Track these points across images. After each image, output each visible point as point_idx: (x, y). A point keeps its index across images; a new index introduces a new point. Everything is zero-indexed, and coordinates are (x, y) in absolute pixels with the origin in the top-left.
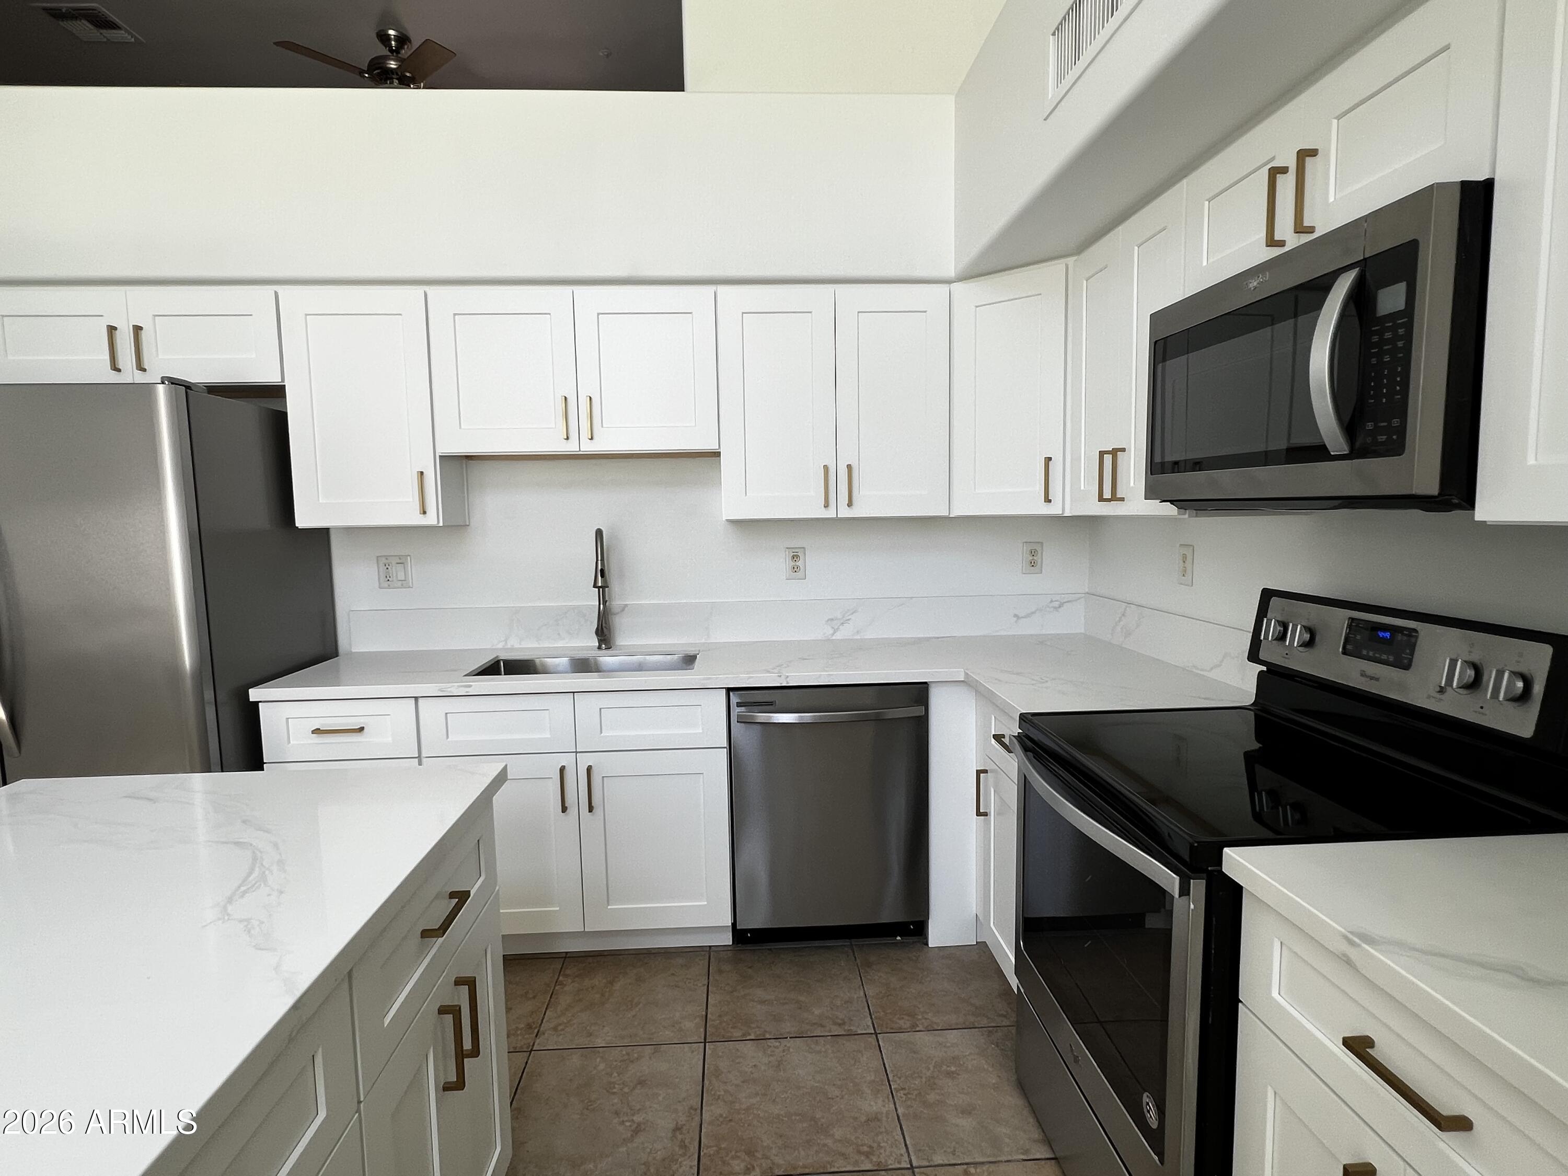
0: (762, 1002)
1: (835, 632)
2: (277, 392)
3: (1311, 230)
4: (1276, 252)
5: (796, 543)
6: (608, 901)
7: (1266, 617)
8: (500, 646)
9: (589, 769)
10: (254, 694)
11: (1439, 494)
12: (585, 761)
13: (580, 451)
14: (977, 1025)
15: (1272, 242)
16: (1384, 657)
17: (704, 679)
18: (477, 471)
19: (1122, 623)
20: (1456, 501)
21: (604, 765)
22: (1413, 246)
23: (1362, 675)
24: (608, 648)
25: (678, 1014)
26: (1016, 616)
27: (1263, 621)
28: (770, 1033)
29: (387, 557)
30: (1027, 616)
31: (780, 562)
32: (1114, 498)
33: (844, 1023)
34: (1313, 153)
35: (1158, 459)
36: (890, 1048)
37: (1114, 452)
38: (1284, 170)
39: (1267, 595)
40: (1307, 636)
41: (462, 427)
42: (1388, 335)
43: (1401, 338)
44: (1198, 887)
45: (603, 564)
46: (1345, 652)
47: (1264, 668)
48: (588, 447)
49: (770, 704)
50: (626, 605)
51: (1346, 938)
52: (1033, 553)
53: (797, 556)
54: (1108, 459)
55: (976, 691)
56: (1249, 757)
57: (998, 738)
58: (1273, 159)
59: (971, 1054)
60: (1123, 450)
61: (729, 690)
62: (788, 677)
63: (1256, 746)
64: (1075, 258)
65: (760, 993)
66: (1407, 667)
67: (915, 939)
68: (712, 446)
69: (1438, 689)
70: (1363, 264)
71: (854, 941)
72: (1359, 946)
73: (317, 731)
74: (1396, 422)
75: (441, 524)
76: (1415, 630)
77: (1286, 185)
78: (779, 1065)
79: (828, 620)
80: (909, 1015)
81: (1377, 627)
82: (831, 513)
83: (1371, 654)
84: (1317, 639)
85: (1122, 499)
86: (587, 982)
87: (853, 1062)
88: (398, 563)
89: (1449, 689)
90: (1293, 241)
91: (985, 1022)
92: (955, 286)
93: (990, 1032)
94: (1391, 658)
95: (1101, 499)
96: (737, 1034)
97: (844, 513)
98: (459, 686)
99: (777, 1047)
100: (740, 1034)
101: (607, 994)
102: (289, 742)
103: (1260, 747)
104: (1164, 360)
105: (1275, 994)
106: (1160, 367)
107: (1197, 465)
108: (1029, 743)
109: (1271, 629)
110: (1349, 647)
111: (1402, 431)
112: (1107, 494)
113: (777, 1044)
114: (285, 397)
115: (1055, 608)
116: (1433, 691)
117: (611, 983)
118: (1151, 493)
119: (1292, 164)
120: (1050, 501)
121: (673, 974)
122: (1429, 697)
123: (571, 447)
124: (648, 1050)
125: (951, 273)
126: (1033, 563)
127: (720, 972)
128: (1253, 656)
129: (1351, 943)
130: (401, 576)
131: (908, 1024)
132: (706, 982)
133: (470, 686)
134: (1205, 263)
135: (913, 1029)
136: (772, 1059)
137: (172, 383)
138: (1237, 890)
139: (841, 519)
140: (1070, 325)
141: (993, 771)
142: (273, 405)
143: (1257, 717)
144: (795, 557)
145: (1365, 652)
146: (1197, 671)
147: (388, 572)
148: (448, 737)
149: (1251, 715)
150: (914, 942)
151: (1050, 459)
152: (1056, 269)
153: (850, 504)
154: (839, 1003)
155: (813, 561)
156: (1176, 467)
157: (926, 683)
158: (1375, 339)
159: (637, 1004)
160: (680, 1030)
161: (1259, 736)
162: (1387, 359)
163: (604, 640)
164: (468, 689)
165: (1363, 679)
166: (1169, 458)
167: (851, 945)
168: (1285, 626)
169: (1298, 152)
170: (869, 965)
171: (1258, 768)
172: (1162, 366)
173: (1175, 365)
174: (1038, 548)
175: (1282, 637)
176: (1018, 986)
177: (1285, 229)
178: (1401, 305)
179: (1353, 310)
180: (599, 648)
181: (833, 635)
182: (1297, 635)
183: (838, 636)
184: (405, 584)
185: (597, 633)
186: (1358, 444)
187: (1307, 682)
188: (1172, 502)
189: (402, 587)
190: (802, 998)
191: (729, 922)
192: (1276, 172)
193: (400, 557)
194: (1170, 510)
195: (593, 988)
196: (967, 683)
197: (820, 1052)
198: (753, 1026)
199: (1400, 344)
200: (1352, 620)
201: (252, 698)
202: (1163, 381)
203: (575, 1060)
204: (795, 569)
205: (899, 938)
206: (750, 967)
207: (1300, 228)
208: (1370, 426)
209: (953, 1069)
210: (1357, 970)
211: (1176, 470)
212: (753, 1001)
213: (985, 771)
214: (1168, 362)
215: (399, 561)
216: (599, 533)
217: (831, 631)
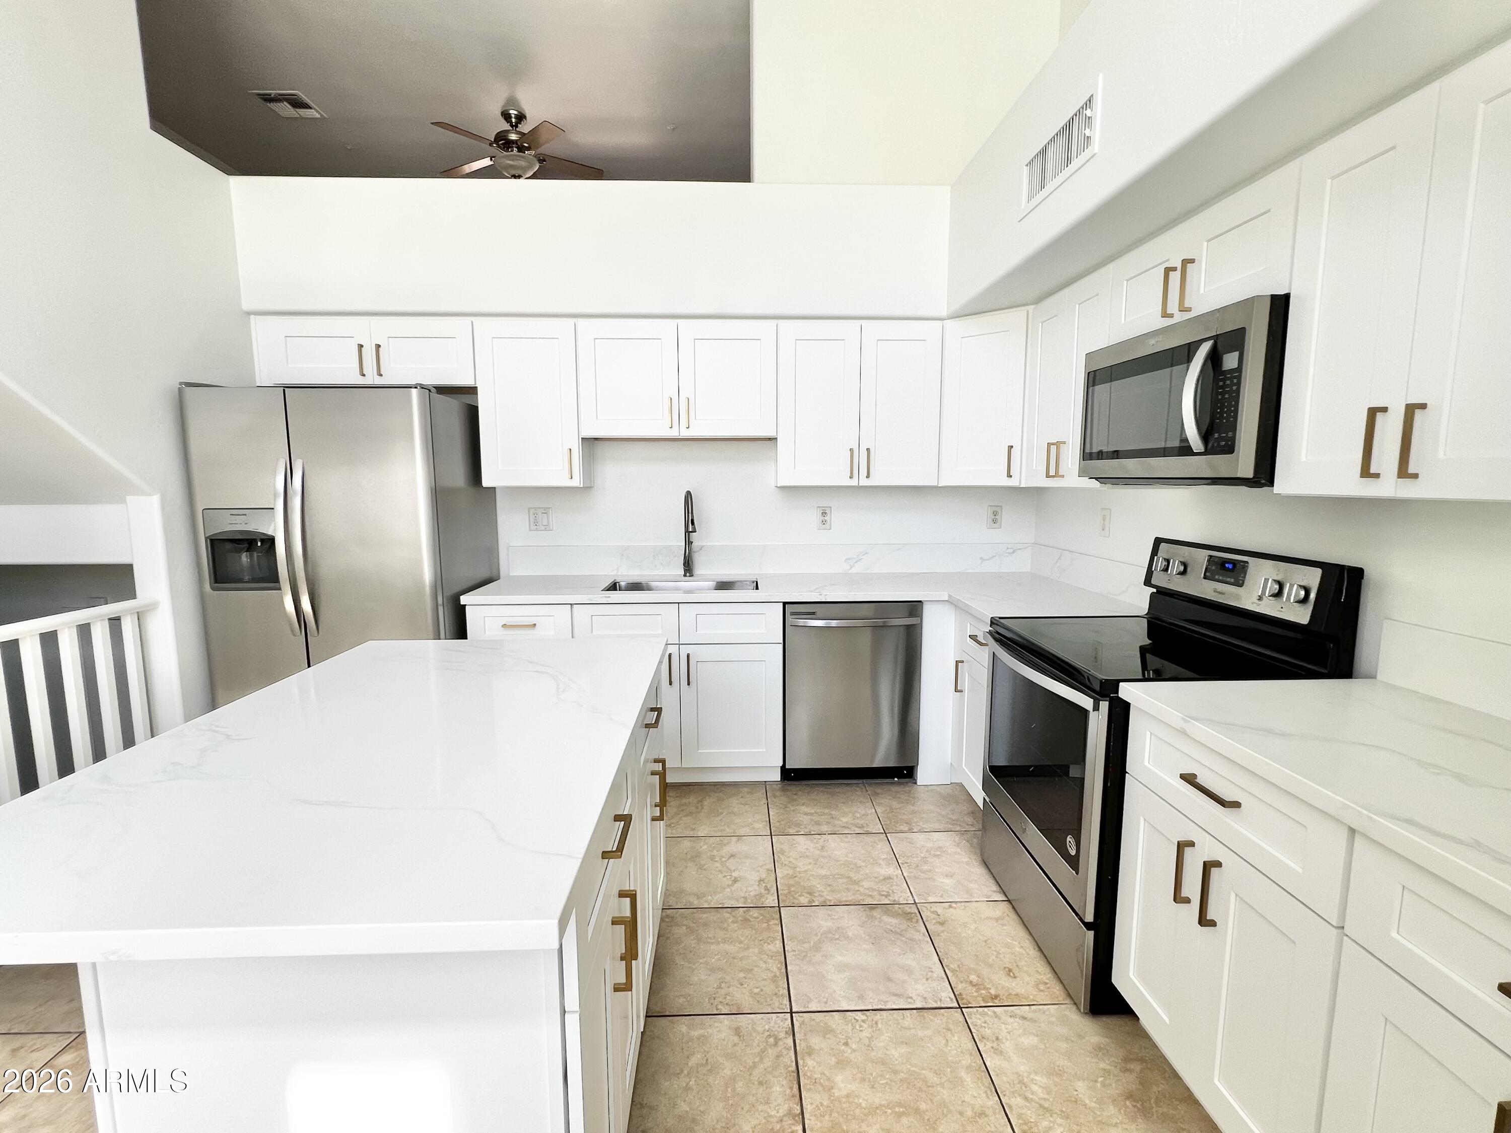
0: (806, 814)
1: (851, 568)
2: (472, 391)
3: (1189, 310)
4: (1168, 322)
5: (825, 504)
6: (698, 747)
7: (1157, 555)
8: (614, 573)
9: (688, 656)
10: (464, 600)
11: (1254, 477)
12: (684, 650)
13: (679, 436)
14: (953, 830)
15: (1165, 315)
16: (1228, 580)
17: (769, 595)
18: (600, 447)
19: (1058, 564)
20: (1263, 481)
21: (698, 653)
22: (1243, 330)
23: (1215, 591)
24: (691, 576)
25: (750, 820)
26: (981, 558)
27: (1154, 558)
28: (814, 831)
29: (535, 509)
30: (989, 559)
31: (814, 517)
32: (1057, 475)
33: (863, 827)
34: (1192, 261)
35: (1088, 450)
36: (896, 841)
37: (1058, 444)
38: (1174, 269)
39: (1158, 541)
40: (1182, 568)
41: (599, 418)
42: (1228, 382)
43: (1234, 384)
44: (1104, 705)
45: (692, 516)
46: (1205, 578)
47: (1155, 590)
48: (685, 433)
49: (814, 613)
50: (703, 546)
51: (1183, 719)
52: (995, 514)
53: (825, 513)
54: (1053, 448)
55: (956, 606)
56: (1143, 650)
57: (973, 637)
58: (1168, 260)
59: (950, 846)
60: (1064, 442)
61: (785, 604)
62: (826, 595)
63: (1148, 642)
64: (1033, 306)
65: (804, 809)
66: (1241, 586)
67: (908, 780)
68: (771, 433)
69: (1258, 598)
70: (1216, 338)
71: (865, 781)
72: (1189, 722)
73: (504, 626)
74: (1230, 434)
75: (582, 486)
76: (1247, 562)
77: (1175, 277)
78: (823, 848)
79: (846, 559)
80: (907, 823)
81: (1224, 561)
82: (854, 482)
83: (1221, 578)
84: (1189, 569)
85: (1063, 476)
86: (684, 801)
87: (871, 848)
88: (542, 513)
89: (1264, 596)
90: (1179, 317)
91: (958, 828)
92: (947, 323)
93: (962, 834)
94: (1232, 580)
95: (1048, 476)
96: (792, 831)
97: (864, 482)
98: (602, 597)
99: (820, 839)
100: (794, 831)
101: (700, 807)
102: (485, 633)
103: (1151, 643)
104: (1094, 385)
105: (1146, 763)
106: (1091, 389)
107: (1116, 454)
108: (997, 636)
109: (1160, 563)
110: (1208, 574)
111: (1233, 440)
112: (1052, 473)
113: (820, 837)
114: (477, 394)
115: (1009, 553)
116: (1255, 599)
117: (701, 801)
118: (1082, 473)
119: (1179, 265)
120: (1011, 476)
121: (742, 797)
122: (1253, 603)
123: (674, 433)
124: (734, 839)
125: (944, 314)
126: (995, 520)
127: (775, 797)
128: (1148, 582)
129: (1186, 721)
130: (545, 523)
131: (906, 829)
132: (766, 802)
133: (609, 597)
134: (1123, 321)
135: (911, 831)
136: (817, 845)
137: (422, 388)
138: (1127, 706)
139: (862, 487)
140: (1029, 351)
141: (968, 662)
142: (467, 399)
143: (1149, 622)
144: (824, 514)
145: (1217, 577)
146: (1111, 596)
147: (536, 520)
148: (592, 632)
149: (1145, 622)
150: (907, 783)
151: (1012, 447)
152: (1019, 315)
153: (868, 477)
154: (858, 815)
155: (837, 517)
156: (1100, 455)
157: (920, 601)
158: (1221, 383)
159: (722, 813)
160: (754, 828)
161: (1150, 636)
162: (1227, 396)
163: (689, 570)
164: (607, 599)
165: (1216, 594)
166: (1095, 450)
167: (863, 783)
168: (1168, 561)
169: (1183, 260)
170: (877, 794)
171: (1148, 656)
172: (1093, 390)
173: (1101, 391)
174: (998, 509)
175: (1166, 569)
176: (984, 798)
177: (1173, 307)
178: (1235, 365)
179: (1209, 363)
180: (685, 576)
181: (850, 569)
182: (1175, 567)
183: (854, 571)
184: (547, 528)
185: (684, 564)
186: (1210, 445)
187: (1179, 597)
188: (1096, 479)
189: (545, 530)
190: (833, 812)
191: (781, 764)
192: (1168, 270)
193: (545, 509)
194: (1095, 484)
195: (690, 803)
196: (952, 602)
197: (849, 842)
198: (802, 827)
199: (1234, 388)
200: (1211, 556)
201: (462, 603)
202: (1093, 396)
203: (687, 844)
204: (824, 522)
205: (896, 779)
206: (795, 794)
207: (1183, 309)
208: (1216, 435)
209: (939, 853)
210: (1188, 736)
211: (1100, 457)
212: (800, 813)
213: (963, 662)
214: (1096, 387)
215: (544, 512)
216: (688, 495)
217: (849, 567)
